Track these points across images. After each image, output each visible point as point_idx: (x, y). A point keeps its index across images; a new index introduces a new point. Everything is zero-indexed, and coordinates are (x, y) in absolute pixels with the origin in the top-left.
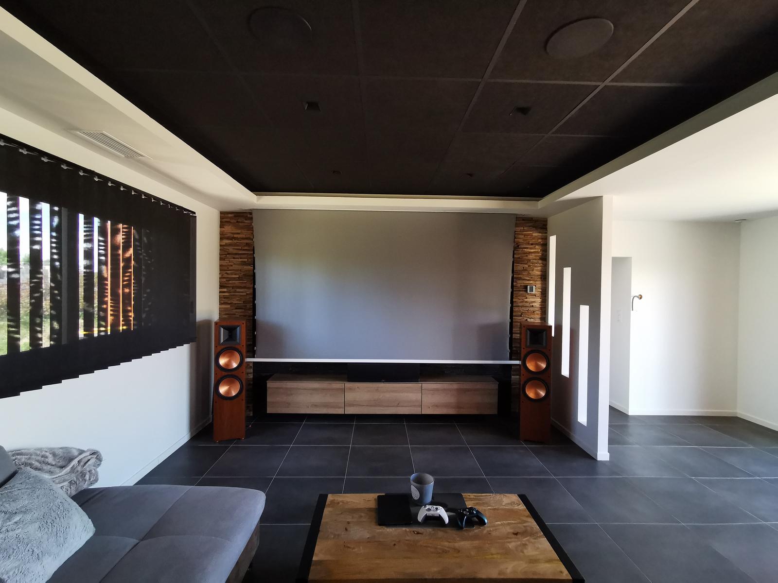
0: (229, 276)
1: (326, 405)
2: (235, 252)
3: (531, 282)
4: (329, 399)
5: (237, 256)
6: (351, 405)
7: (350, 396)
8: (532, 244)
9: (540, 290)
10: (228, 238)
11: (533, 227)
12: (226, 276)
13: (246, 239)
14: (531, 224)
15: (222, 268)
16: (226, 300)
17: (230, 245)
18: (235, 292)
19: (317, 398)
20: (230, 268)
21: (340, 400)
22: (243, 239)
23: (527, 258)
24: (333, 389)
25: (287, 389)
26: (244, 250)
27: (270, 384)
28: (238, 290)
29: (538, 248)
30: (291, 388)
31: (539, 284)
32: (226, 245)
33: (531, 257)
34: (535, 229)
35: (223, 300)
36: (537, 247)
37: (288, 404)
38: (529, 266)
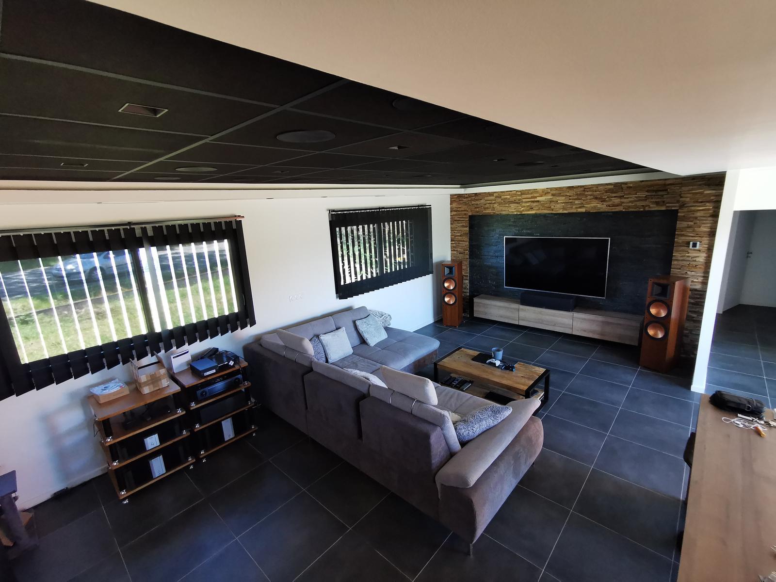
0: (455, 234)
1: (508, 318)
2: (458, 219)
3: (696, 238)
4: (509, 314)
5: (459, 222)
6: (523, 320)
7: (522, 314)
8: (702, 202)
9: (707, 246)
10: (455, 211)
11: (706, 185)
12: (454, 234)
13: (464, 211)
14: (704, 182)
15: (452, 230)
16: (454, 249)
17: (456, 215)
18: (459, 244)
19: (502, 312)
20: (456, 229)
21: (515, 315)
22: (462, 211)
23: (693, 216)
24: (511, 308)
25: (484, 304)
26: (463, 218)
27: (476, 300)
28: (460, 243)
29: (710, 206)
30: (488, 304)
31: (706, 240)
32: (454, 215)
33: (698, 214)
34: (707, 187)
35: (453, 249)
36: (708, 204)
37: (486, 314)
38: (694, 223)
